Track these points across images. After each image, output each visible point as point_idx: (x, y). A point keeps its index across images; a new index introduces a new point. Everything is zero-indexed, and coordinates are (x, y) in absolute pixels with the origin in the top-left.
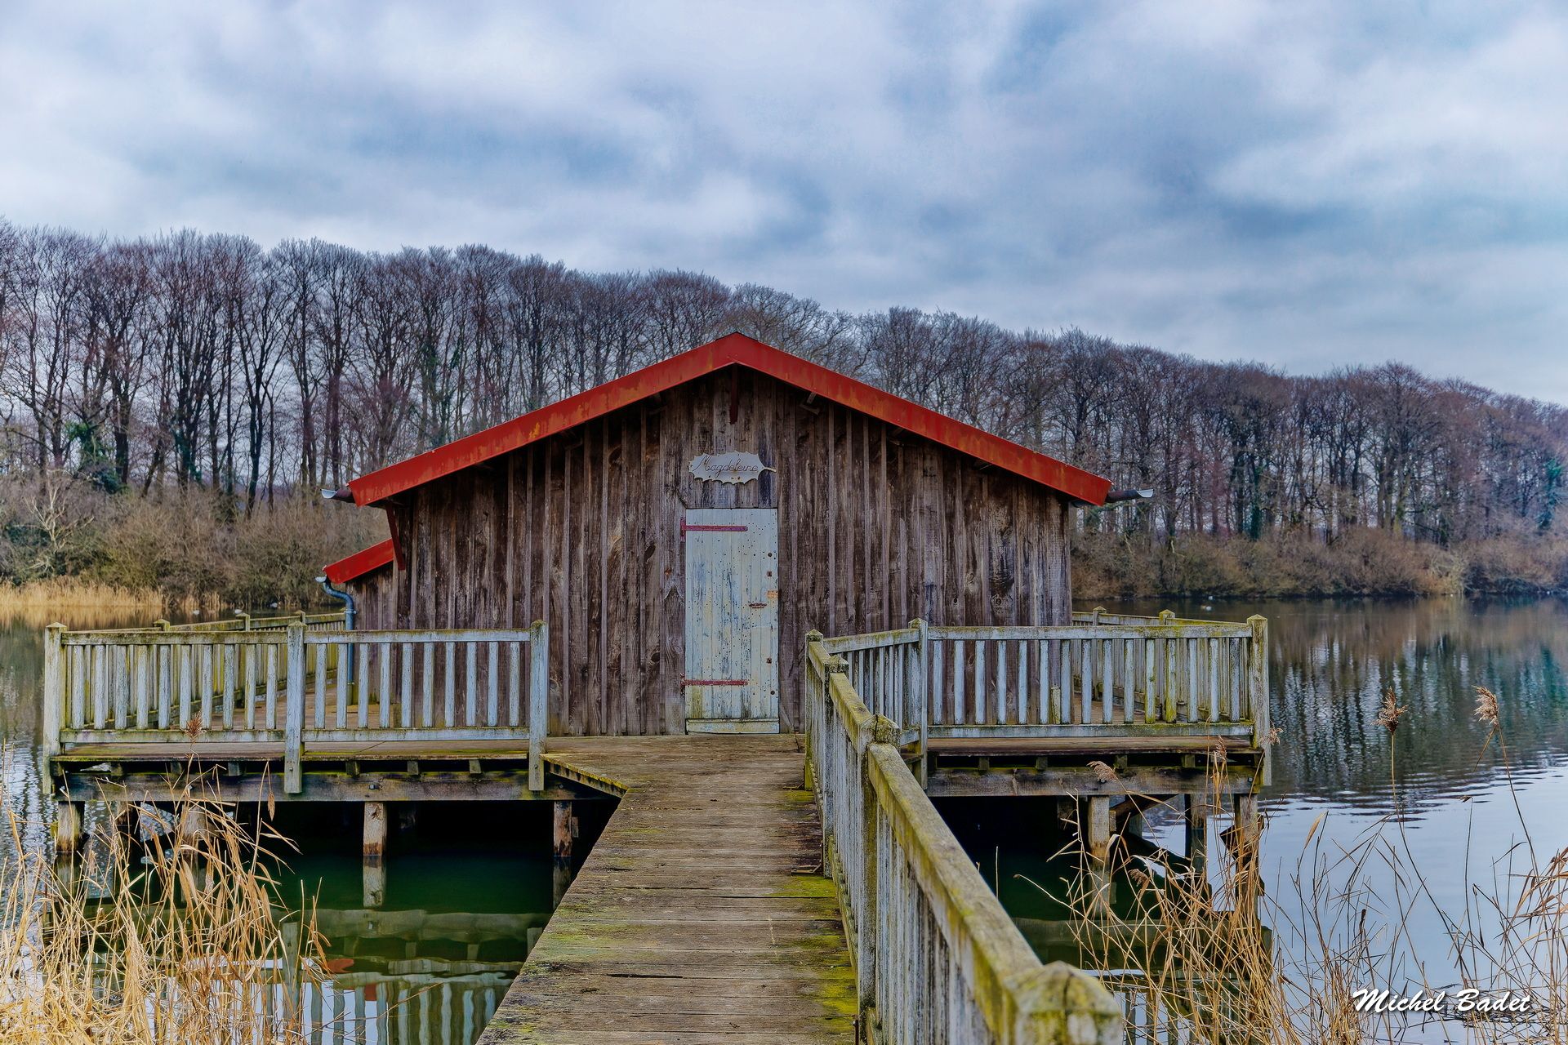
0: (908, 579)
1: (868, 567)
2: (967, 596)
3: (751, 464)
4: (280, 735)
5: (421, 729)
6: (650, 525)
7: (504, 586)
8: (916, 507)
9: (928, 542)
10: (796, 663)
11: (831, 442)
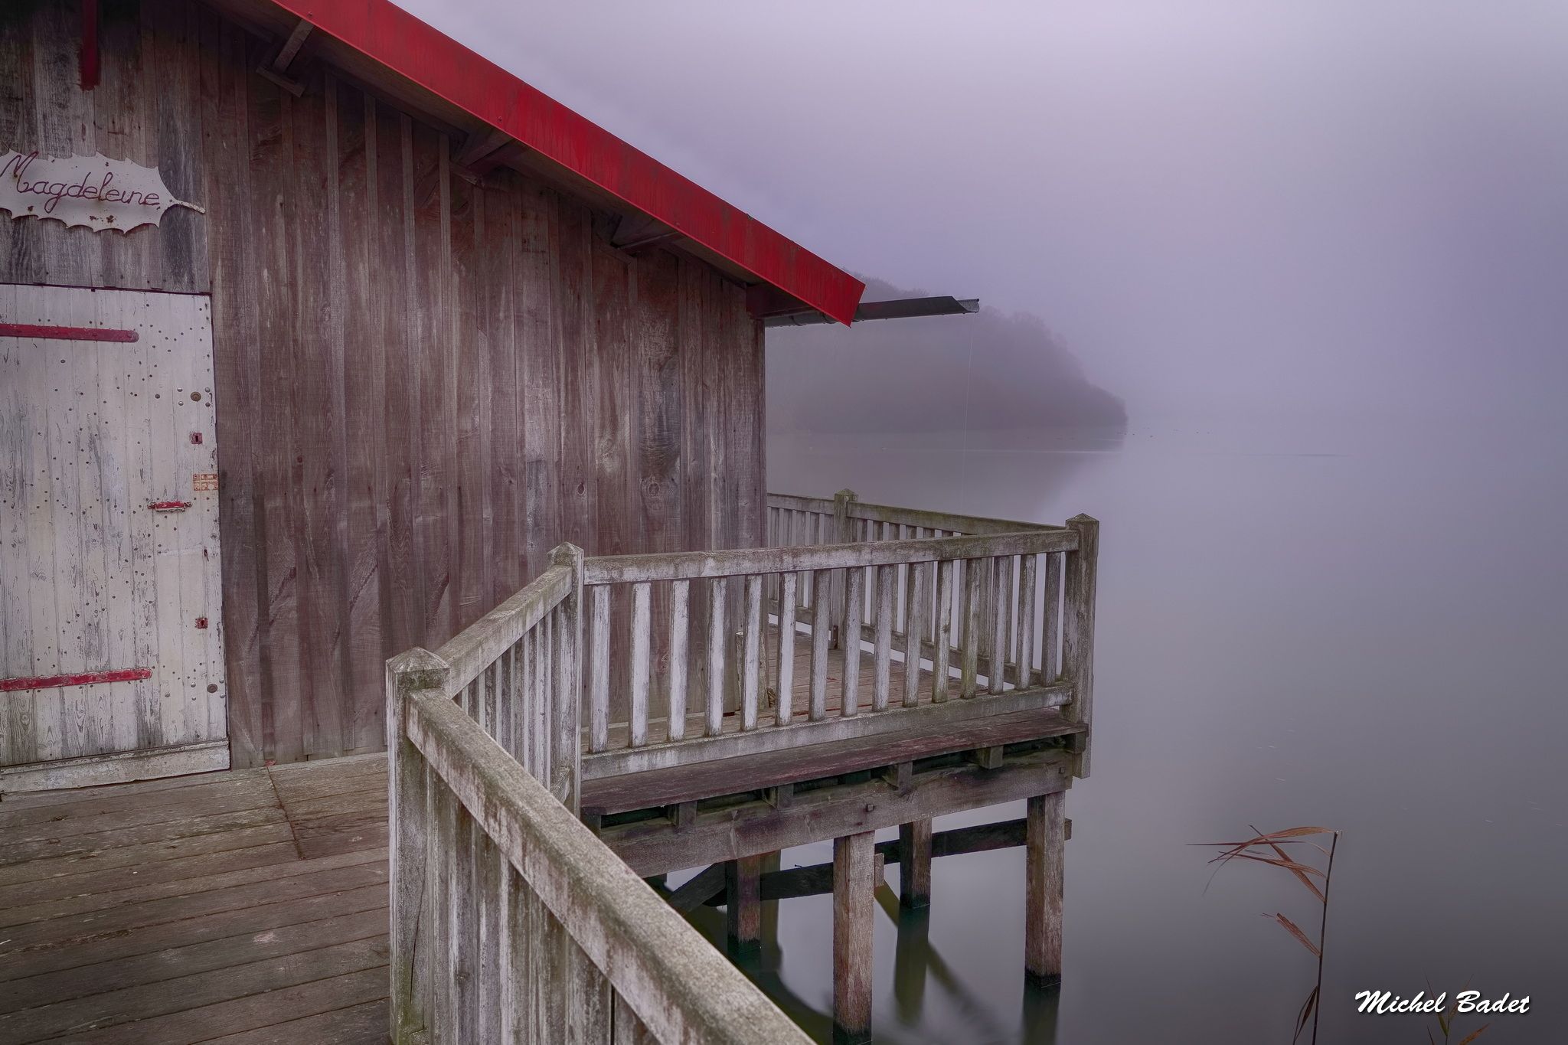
0: (494, 449)
2: (599, 481)
8: (507, 310)
9: (532, 380)
10: (265, 623)
11: (332, 161)
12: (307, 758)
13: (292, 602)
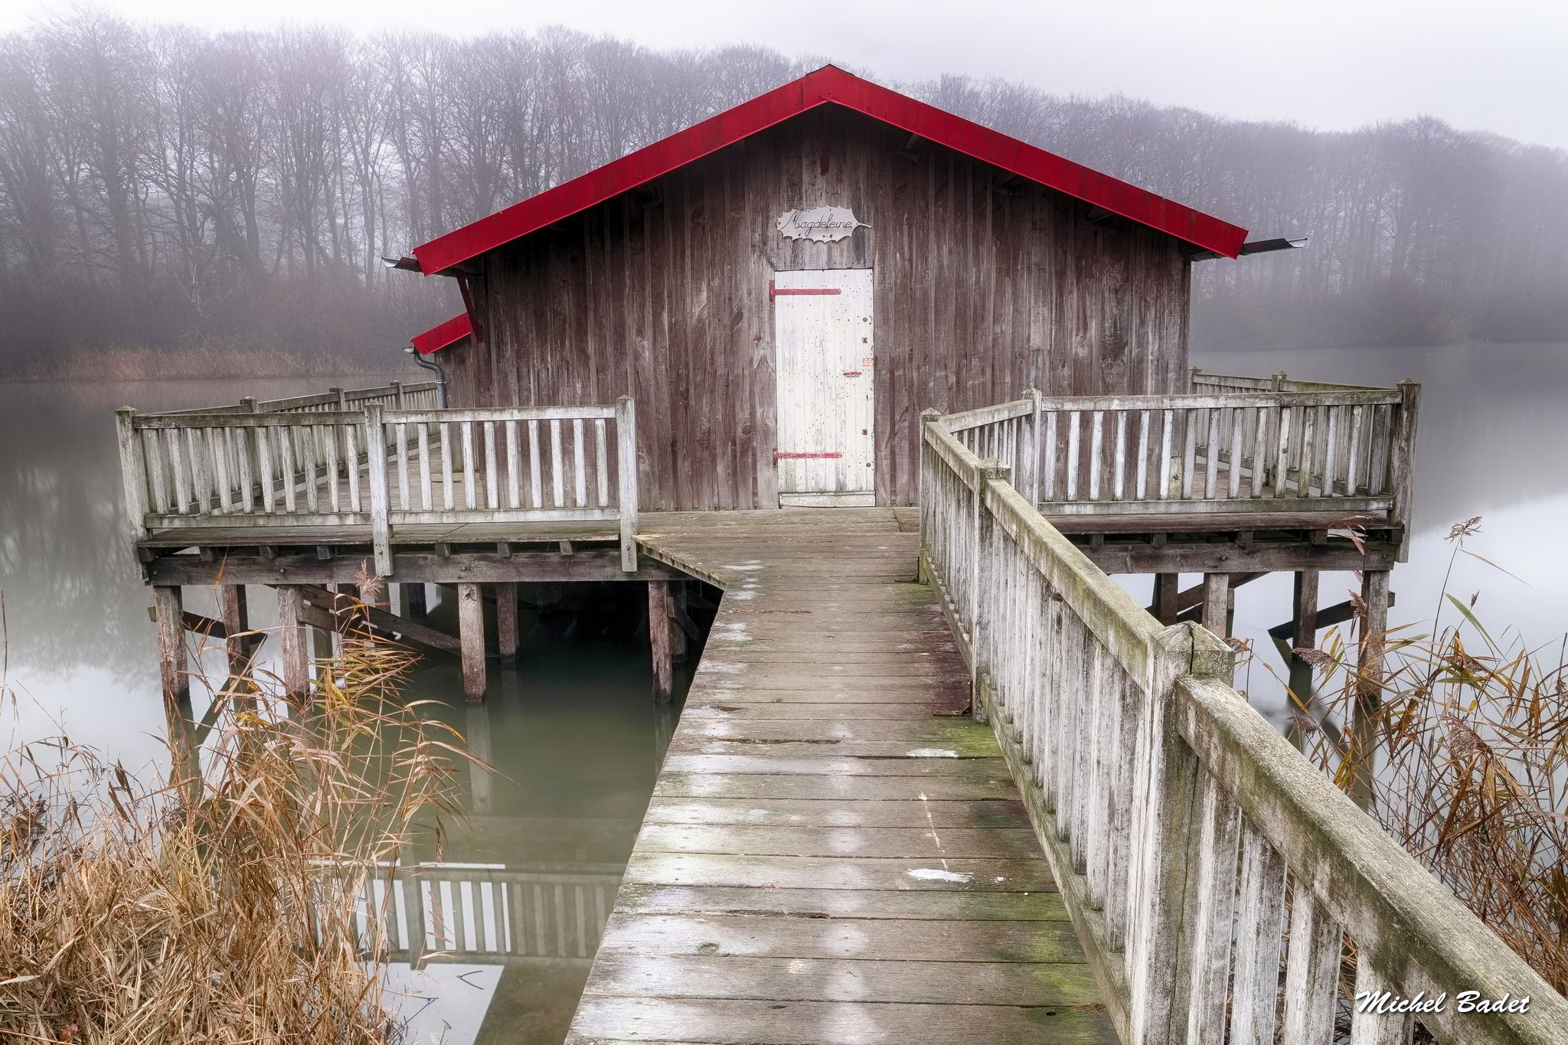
0: (1013, 343)
1: (970, 330)
2: (1075, 361)
3: (842, 218)
4: (366, 516)
5: (509, 510)
6: (737, 290)
7: (587, 358)
8: (1023, 264)
9: (1036, 303)
10: (893, 434)
11: (931, 193)
12: (911, 505)
13: (906, 424)
